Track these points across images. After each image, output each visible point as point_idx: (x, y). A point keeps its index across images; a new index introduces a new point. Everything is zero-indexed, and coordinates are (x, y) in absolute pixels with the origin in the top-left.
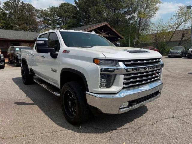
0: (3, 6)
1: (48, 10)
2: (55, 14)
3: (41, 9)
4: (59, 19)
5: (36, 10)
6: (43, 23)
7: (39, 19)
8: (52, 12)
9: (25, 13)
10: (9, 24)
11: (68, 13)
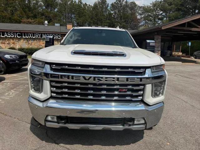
0: (110, 7)
1: (151, 6)
2: (158, 9)
3: (143, 6)
4: (162, 13)
5: (139, 7)
6: (144, 20)
7: (140, 16)
8: (154, 7)
9: (127, 12)
10: (112, 24)
11: (173, 6)
